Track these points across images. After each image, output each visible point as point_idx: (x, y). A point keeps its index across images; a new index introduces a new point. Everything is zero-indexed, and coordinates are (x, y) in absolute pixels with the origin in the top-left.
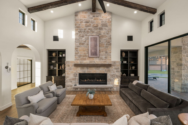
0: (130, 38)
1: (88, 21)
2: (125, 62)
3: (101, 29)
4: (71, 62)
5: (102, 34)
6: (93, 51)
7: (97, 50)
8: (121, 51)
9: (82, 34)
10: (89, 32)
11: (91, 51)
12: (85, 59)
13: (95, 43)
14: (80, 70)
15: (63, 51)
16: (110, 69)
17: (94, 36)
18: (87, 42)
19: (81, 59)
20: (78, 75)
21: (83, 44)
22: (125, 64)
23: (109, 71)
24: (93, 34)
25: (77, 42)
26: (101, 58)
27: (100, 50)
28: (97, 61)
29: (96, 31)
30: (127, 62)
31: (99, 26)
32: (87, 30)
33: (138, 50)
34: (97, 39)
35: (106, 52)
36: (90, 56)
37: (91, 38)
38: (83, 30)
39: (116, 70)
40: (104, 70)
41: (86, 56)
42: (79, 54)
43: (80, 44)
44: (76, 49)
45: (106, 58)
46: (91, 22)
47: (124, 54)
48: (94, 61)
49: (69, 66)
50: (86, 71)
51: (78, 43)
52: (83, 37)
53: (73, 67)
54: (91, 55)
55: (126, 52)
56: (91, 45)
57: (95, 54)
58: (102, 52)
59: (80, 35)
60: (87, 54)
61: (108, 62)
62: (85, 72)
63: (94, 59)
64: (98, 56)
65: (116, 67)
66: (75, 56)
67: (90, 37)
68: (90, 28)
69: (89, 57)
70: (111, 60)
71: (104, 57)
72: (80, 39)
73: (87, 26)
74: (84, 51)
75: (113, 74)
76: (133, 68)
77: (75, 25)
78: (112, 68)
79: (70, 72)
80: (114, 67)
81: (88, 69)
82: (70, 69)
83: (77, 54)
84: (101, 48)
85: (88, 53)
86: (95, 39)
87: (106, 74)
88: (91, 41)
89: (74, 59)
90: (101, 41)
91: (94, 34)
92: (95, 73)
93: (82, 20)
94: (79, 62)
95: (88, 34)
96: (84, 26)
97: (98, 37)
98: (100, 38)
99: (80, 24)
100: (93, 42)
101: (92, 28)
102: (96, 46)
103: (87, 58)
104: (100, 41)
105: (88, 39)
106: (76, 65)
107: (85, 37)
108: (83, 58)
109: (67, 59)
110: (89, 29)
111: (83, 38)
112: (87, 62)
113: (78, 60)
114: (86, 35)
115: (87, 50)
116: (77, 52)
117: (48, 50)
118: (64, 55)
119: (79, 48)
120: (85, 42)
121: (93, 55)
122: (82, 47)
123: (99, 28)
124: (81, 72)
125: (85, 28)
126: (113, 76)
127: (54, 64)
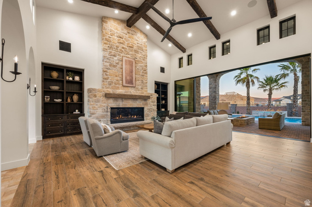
0: (162, 70)
1: (121, 36)
3: (136, 51)
4: (99, 91)
5: (138, 59)
6: (128, 78)
7: (132, 78)
8: (155, 83)
9: (113, 52)
10: (123, 51)
11: (126, 78)
12: (118, 88)
13: (131, 68)
14: (113, 104)
15: (80, 73)
17: (129, 59)
18: (120, 63)
19: (113, 88)
20: (109, 110)
21: (114, 66)
23: (146, 104)
24: (127, 56)
25: (105, 62)
26: (137, 88)
27: (136, 78)
29: (131, 53)
31: (135, 48)
32: (120, 48)
33: (167, 84)
34: (133, 63)
35: (142, 82)
36: (124, 84)
37: (126, 61)
38: (115, 47)
39: (153, 103)
40: (141, 103)
41: (119, 84)
42: (109, 80)
43: (110, 65)
44: (104, 71)
45: (142, 89)
46: (125, 39)
47: (157, 86)
48: (131, 92)
49: (95, 96)
50: (121, 104)
51: (108, 64)
52: (114, 56)
53: (103, 99)
54: (126, 83)
55: (158, 84)
56: (126, 70)
58: (138, 80)
59: (111, 52)
60: (121, 82)
61: (145, 93)
62: (119, 105)
63: (130, 89)
64: (134, 86)
65: (153, 100)
66: (103, 81)
67: (124, 59)
68: (124, 46)
69: (123, 86)
70: (147, 91)
71: (140, 87)
72: (110, 58)
73: (120, 43)
74: (116, 76)
75: (150, 107)
76: (164, 102)
77: (103, 35)
78: (149, 101)
79: (97, 105)
80: (151, 100)
81: (123, 101)
82: (98, 101)
83: (106, 79)
84: (136, 76)
85: (122, 80)
86: (131, 63)
87: (143, 109)
88: (126, 64)
89: (101, 86)
90: (137, 67)
91: (129, 56)
92: (131, 106)
93: (113, 31)
94: (110, 91)
95: (122, 55)
96: (116, 42)
98: (136, 63)
99: (110, 36)
100: (128, 67)
101: (126, 47)
102: (131, 72)
103: (120, 86)
104: (136, 67)
105: (122, 61)
106: (108, 96)
107: (118, 57)
108: (115, 86)
110: (123, 48)
111: (116, 58)
112: (121, 91)
113: (108, 88)
114: (119, 55)
115: (121, 76)
116: (106, 77)
117: (43, 64)
118: (77, 78)
119: (109, 71)
120: (117, 63)
121: (129, 83)
122: (113, 71)
123: (135, 50)
124: (114, 105)
125: (117, 44)
126: (150, 111)
127: (55, 92)
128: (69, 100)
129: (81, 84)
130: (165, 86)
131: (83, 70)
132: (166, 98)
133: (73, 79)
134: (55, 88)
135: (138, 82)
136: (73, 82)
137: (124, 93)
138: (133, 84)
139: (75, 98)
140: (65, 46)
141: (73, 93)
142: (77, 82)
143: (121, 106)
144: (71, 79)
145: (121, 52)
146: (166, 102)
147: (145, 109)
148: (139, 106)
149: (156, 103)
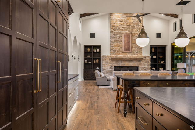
0: (159, 35)
1: (122, 20)
2: (155, 57)
3: (133, 27)
4: (108, 57)
5: (134, 32)
6: (126, 47)
7: (129, 46)
8: (151, 47)
9: (116, 32)
10: (123, 30)
11: (125, 47)
12: (119, 54)
13: (128, 40)
14: (115, 64)
15: (99, 47)
17: (127, 34)
18: (121, 38)
20: (113, 68)
21: (117, 41)
22: (154, 58)
23: (141, 64)
24: (126, 32)
25: (112, 39)
26: (133, 53)
27: (132, 46)
28: (129, 56)
29: (128, 29)
30: (156, 57)
31: (132, 25)
32: (121, 28)
33: (166, 46)
34: (130, 36)
35: (138, 48)
36: (124, 51)
37: (125, 36)
38: (118, 29)
39: (146, 64)
40: (136, 64)
41: (120, 51)
42: (114, 50)
43: (114, 41)
44: (111, 45)
45: (137, 53)
46: (124, 21)
47: (153, 50)
48: (128, 56)
49: (106, 60)
50: (121, 64)
51: (113, 40)
52: (117, 34)
53: (110, 61)
54: (125, 50)
55: (156, 47)
56: (124, 42)
57: (128, 49)
58: (134, 47)
59: (115, 33)
60: (121, 50)
61: (139, 56)
62: (119, 65)
63: (128, 54)
64: (131, 51)
65: (146, 61)
66: (110, 51)
68: (124, 26)
70: (142, 54)
71: (135, 52)
72: (115, 36)
73: (121, 25)
74: (118, 47)
75: (144, 66)
76: (162, 62)
77: (111, 24)
78: (143, 62)
79: (106, 65)
80: (144, 61)
81: (122, 62)
82: (107, 62)
83: (112, 49)
84: (133, 44)
85: (122, 49)
86: (128, 37)
87: (138, 67)
88: (125, 38)
89: (109, 53)
90: (134, 38)
92: (128, 66)
93: (117, 19)
94: (114, 56)
95: (122, 32)
96: (118, 25)
97: (130, 34)
98: (132, 35)
99: (115, 23)
100: (126, 39)
101: (125, 27)
102: (129, 42)
104: (132, 38)
105: (122, 36)
106: (113, 59)
107: (119, 34)
108: (117, 53)
109: (103, 54)
110: (123, 28)
111: (118, 36)
112: (121, 56)
113: (113, 54)
114: (120, 33)
115: (121, 46)
116: (112, 48)
117: (84, 45)
118: (98, 50)
119: (113, 44)
120: (119, 39)
121: (127, 50)
122: (116, 43)
125: (119, 26)
126: (144, 69)
127: (89, 58)
128: (94, 62)
129: (100, 53)
130: (164, 48)
131: (101, 45)
132: (164, 59)
134: (89, 56)
135: (134, 49)
136: (97, 52)
137: (123, 57)
138: (129, 50)
139: (97, 60)
140: (93, 35)
141: (96, 58)
142: (98, 52)
143: (121, 66)
144: (95, 51)
145: (122, 30)
146: (165, 62)
147: (140, 68)
148: (134, 66)
149: (149, 63)
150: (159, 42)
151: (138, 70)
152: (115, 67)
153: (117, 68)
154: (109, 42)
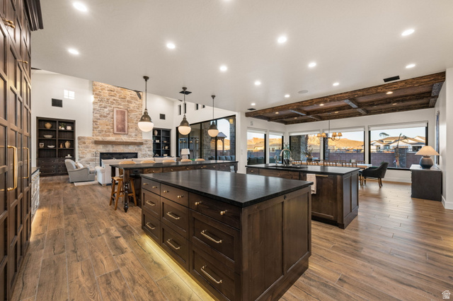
0: (163, 117)
1: (112, 90)
2: (158, 141)
3: (130, 102)
4: (88, 138)
5: (131, 108)
6: (120, 126)
7: (124, 126)
8: (153, 130)
9: (104, 104)
10: (114, 103)
11: (117, 126)
12: (109, 136)
13: (123, 117)
14: (102, 149)
15: (72, 123)
16: (142, 147)
17: (121, 109)
18: (111, 114)
19: (103, 135)
20: (99, 155)
21: (105, 117)
22: (157, 143)
23: (140, 150)
24: (119, 106)
25: (96, 113)
26: (130, 135)
27: (128, 126)
28: (124, 138)
29: (123, 103)
30: (160, 141)
31: (128, 99)
32: (111, 100)
33: (170, 130)
36: (115, 132)
37: (117, 111)
38: (106, 100)
39: (147, 149)
40: (135, 149)
41: (110, 132)
42: (99, 129)
43: (100, 116)
44: (94, 122)
45: (136, 135)
46: (117, 92)
47: (156, 133)
49: (84, 143)
50: (111, 149)
51: (98, 115)
52: (105, 107)
53: (93, 145)
54: (117, 130)
55: (159, 130)
56: (117, 120)
57: (122, 130)
58: (132, 128)
59: (101, 105)
60: (112, 130)
61: (138, 140)
62: (109, 151)
63: (122, 136)
64: (127, 133)
65: (148, 146)
66: (93, 130)
67: (115, 110)
68: (115, 98)
69: (114, 134)
70: (142, 138)
71: (133, 134)
72: (100, 110)
73: (111, 96)
74: (107, 125)
75: (144, 153)
76: (166, 148)
77: (94, 91)
79: (86, 150)
80: (145, 146)
81: (113, 147)
82: (87, 147)
83: (95, 128)
84: (129, 124)
85: (113, 128)
86: (123, 113)
87: (136, 154)
88: (117, 114)
89: (91, 134)
90: (130, 116)
91: (121, 107)
94: (100, 138)
95: (113, 106)
96: (107, 95)
97: (126, 111)
98: (128, 112)
99: (101, 91)
100: (120, 116)
101: (118, 99)
102: (124, 120)
103: (111, 134)
104: (128, 116)
105: (113, 111)
106: (97, 143)
107: (108, 108)
108: (105, 134)
109: (77, 135)
110: (114, 100)
111: (106, 110)
112: (112, 138)
113: (97, 136)
114: (110, 106)
115: (112, 125)
116: (96, 126)
117: (37, 118)
118: (69, 128)
119: (99, 121)
120: (108, 114)
121: (120, 131)
122: (104, 120)
123: (128, 101)
124: (104, 151)
125: (108, 97)
126: (144, 156)
127: (48, 140)
128: (61, 146)
129: (73, 132)
130: (168, 132)
131: (75, 121)
132: (169, 144)
133: (66, 128)
134: (49, 136)
135: (131, 130)
136: (66, 131)
137: (114, 140)
138: (125, 131)
139: (67, 144)
140: (57, 103)
141: (66, 141)
142: (69, 131)
143: (111, 152)
144: (63, 129)
145: (112, 103)
146: (169, 148)
147: (139, 155)
148: (132, 152)
149: (152, 149)
150: (163, 125)
151: (136, 157)
152: (102, 154)
153: (104, 156)
154: (92, 117)
